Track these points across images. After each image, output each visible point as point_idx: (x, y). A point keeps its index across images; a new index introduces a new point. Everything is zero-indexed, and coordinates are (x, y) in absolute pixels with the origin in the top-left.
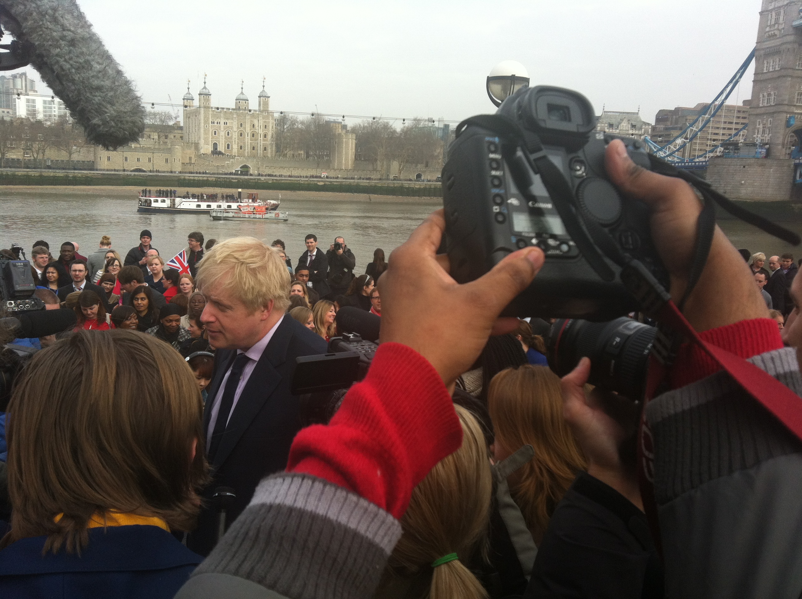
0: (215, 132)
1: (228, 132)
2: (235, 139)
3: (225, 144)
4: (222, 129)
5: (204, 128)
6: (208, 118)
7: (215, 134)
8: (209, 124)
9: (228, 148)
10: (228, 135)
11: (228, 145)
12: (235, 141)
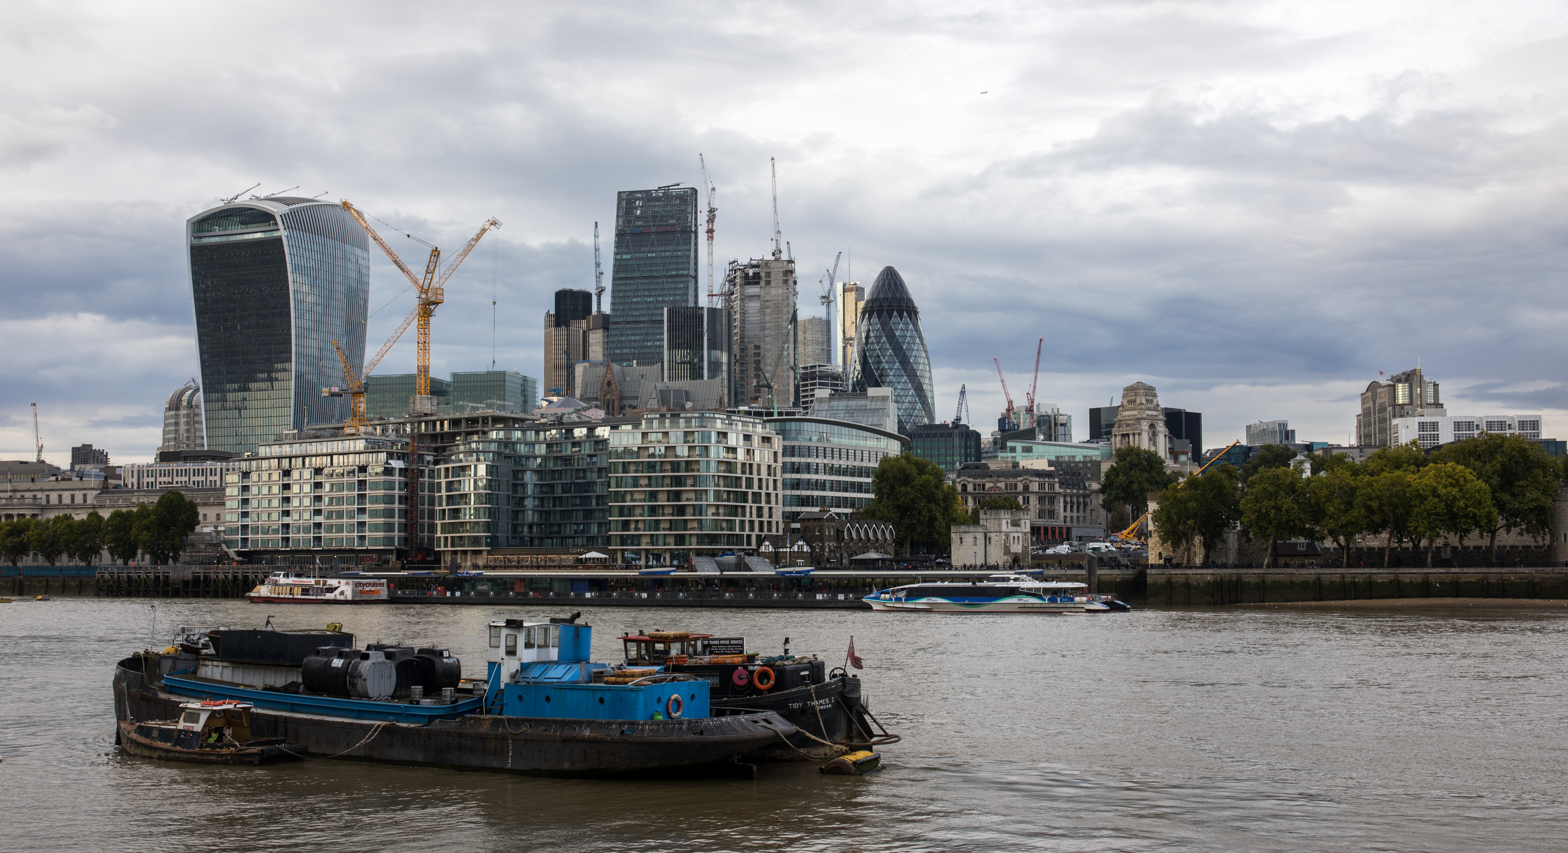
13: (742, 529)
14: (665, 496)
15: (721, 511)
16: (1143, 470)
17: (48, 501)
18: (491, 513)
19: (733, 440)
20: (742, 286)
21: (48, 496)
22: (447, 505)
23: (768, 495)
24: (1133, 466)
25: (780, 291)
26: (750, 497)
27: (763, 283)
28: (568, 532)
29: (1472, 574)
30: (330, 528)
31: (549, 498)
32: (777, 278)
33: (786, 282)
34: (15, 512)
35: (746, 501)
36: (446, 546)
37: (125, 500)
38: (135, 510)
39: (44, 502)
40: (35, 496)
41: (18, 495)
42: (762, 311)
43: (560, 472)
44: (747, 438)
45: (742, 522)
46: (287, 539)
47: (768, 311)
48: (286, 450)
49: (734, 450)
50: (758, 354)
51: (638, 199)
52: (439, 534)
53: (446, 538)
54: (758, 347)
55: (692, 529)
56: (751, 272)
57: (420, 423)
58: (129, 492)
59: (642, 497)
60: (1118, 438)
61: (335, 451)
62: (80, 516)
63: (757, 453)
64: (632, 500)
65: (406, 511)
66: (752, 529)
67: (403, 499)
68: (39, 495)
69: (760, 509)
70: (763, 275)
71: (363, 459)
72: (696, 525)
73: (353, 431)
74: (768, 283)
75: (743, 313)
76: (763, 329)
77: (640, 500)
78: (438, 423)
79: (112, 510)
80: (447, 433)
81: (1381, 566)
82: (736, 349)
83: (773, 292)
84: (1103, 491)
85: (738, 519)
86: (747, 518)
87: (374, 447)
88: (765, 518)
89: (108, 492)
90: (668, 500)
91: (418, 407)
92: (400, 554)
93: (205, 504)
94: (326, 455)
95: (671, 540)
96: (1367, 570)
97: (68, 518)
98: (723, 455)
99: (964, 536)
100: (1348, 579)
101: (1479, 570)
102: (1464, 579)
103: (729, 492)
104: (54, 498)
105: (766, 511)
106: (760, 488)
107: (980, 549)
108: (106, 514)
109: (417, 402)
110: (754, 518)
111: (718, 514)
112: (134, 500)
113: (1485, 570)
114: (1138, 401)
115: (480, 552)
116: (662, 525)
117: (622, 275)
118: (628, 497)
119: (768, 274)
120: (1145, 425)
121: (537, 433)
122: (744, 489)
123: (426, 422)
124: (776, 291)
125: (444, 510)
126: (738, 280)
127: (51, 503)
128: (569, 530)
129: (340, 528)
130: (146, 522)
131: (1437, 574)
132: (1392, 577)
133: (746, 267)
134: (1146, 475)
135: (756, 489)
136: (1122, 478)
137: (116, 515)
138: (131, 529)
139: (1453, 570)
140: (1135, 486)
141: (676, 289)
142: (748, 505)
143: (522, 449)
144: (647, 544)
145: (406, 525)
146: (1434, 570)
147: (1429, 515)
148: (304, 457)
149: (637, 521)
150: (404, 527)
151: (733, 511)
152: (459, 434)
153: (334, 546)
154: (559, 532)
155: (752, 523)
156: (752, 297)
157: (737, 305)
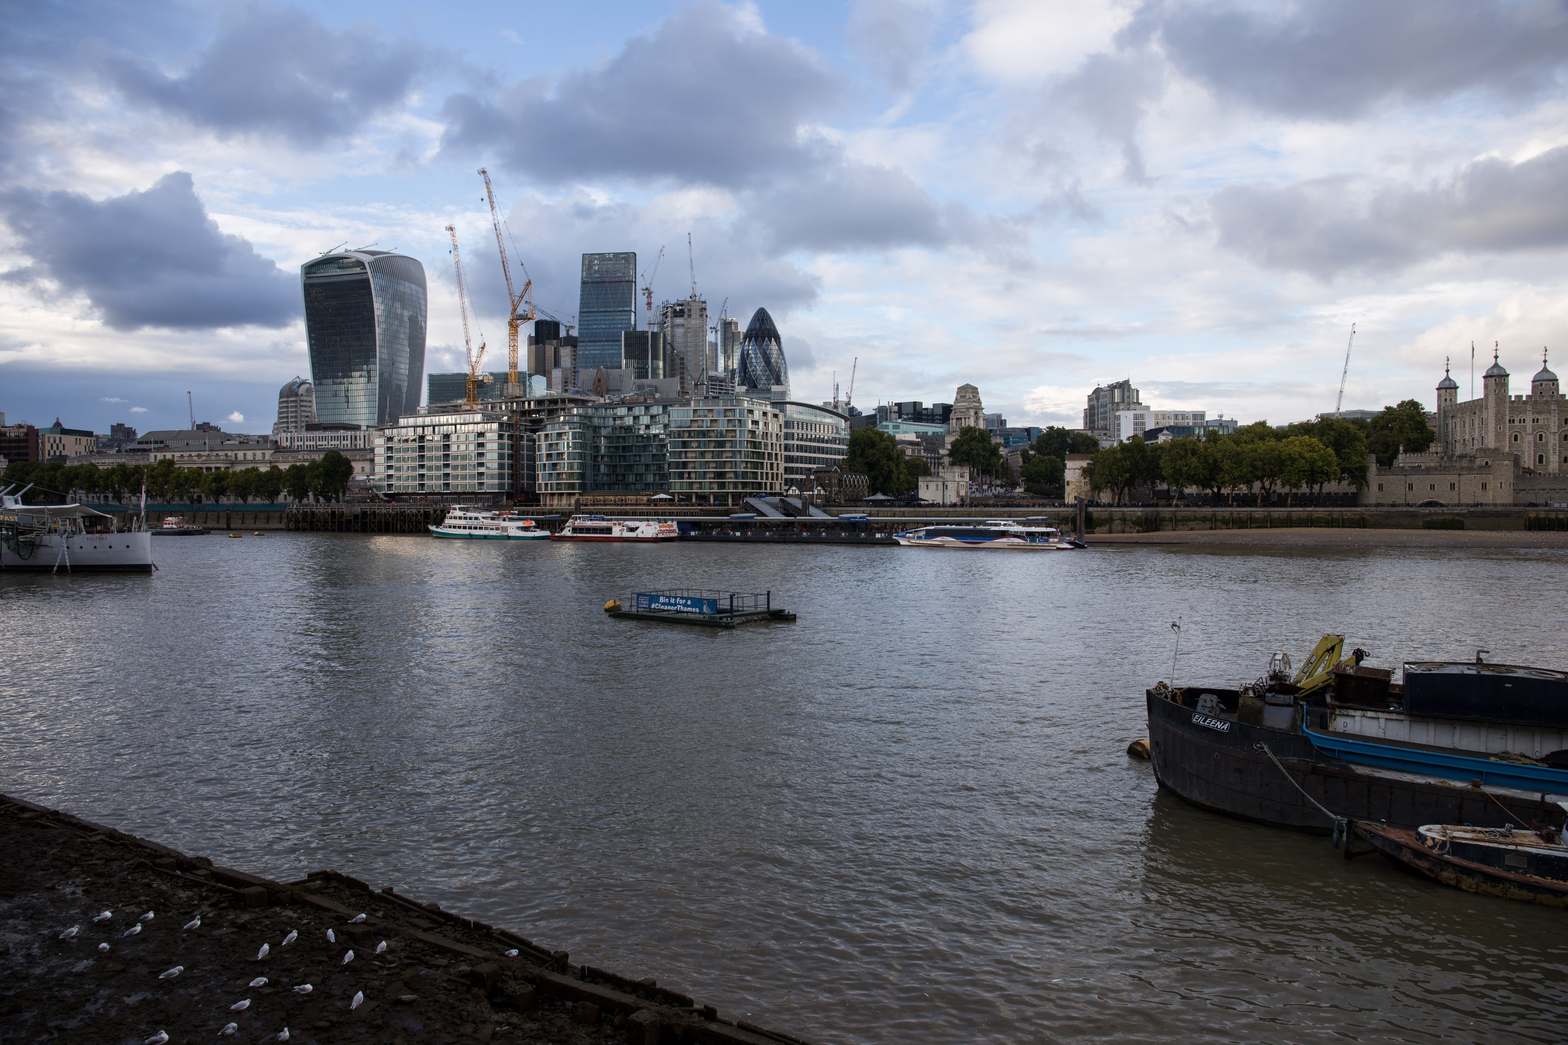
0: (1516, 437)
1: (1541, 436)
2: (1555, 445)
3: (1535, 455)
4: (1529, 429)
5: (1496, 431)
6: (1504, 415)
7: (1516, 439)
8: (1504, 423)
9: (1541, 461)
10: (1541, 439)
11: (1541, 457)
12: (1554, 450)
13: (762, 479)
14: (710, 455)
15: (749, 465)
16: (979, 442)
17: (236, 458)
18: (582, 466)
19: (757, 415)
20: (672, 318)
21: (236, 454)
22: (547, 460)
23: (776, 454)
24: (973, 439)
25: (698, 322)
26: (766, 456)
27: (686, 316)
28: (630, 480)
29: (1321, 511)
30: (456, 477)
31: (616, 456)
32: (695, 313)
33: (701, 316)
34: (213, 466)
35: (764, 459)
36: (546, 489)
37: (293, 457)
38: (306, 464)
39: (233, 458)
40: (226, 455)
41: (214, 453)
42: (685, 334)
43: (624, 438)
44: (765, 414)
45: (762, 473)
46: (423, 485)
47: (689, 335)
48: (420, 421)
49: (755, 423)
50: (683, 364)
51: (596, 259)
52: (540, 481)
53: (546, 485)
54: (682, 359)
55: (730, 478)
56: (678, 308)
57: (512, 403)
58: (296, 451)
59: (694, 455)
60: (954, 421)
61: (458, 422)
62: (264, 469)
63: (770, 425)
64: (686, 457)
65: (512, 465)
66: (767, 479)
67: (510, 457)
68: (230, 453)
69: (772, 464)
70: (686, 310)
71: (480, 428)
72: (732, 475)
73: (468, 408)
74: (690, 316)
75: (673, 336)
76: (686, 346)
77: (692, 458)
78: (526, 404)
79: (290, 464)
80: (533, 410)
81: (1255, 505)
82: (668, 360)
83: (693, 322)
84: (949, 455)
85: (759, 471)
86: (765, 471)
87: (488, 419)
88: (775, 471)
89: (280, 452)
90: (713, 458)
91: (510, 391)
92: (510, 496)
93: (354, 460)
94: (452, 425)
95: (715, 486)
96: (1248, 509)
97: (255, 470)
98: (750, 426)
99: (929, 484)
100: (1235, 515)
101: (1326, 509)
102: (1315, 515)
103: (753, 452)
104: (240, 455)
105: (775, 466)
106: (772, 450)
107: (940, 492)
108: (284, 467)
109: (510, 388)
110: (769, 471)
111: (746, 468)
112: (300, 457)
113: (1330, 509)
114: (968, 396)
115: (574, 494)
116: (708, 476)
117: (586, 310)
118: (683, 455)
119: (690, 310)
120: (972, 412)
121: (606, 409)
122: (763, 451)
123: (517, 402)
124: (694, 322)
125: (545, 465)
126: (669, 314)
127: (239, 459)
128: (631, 478)
129: (464, 477)
130: (317, 472)
131: (1298, 511)
132: (1266, 513)
133: (674, 305)
134: (981, 445)
135: (770, 451)
136: (966, 447)
137: (293, 467)
138: (304, 477)
139: (1308, 509)
140: (975, 452)
141: (622, 320)
142: (765, 461)
143: (596, 421)
144: (698, 488)
145: (512, 475)
146: (1295, 509)
147: (1300, 471)
148: (434, 427)
149: (689, 473)
150: (511, 476)
151: (756, 465)
152: (543, 410)
153: (460, 490)
154: (624, 479)
155: (767, 473)
156: (678, 326)
157: (668, 331)
